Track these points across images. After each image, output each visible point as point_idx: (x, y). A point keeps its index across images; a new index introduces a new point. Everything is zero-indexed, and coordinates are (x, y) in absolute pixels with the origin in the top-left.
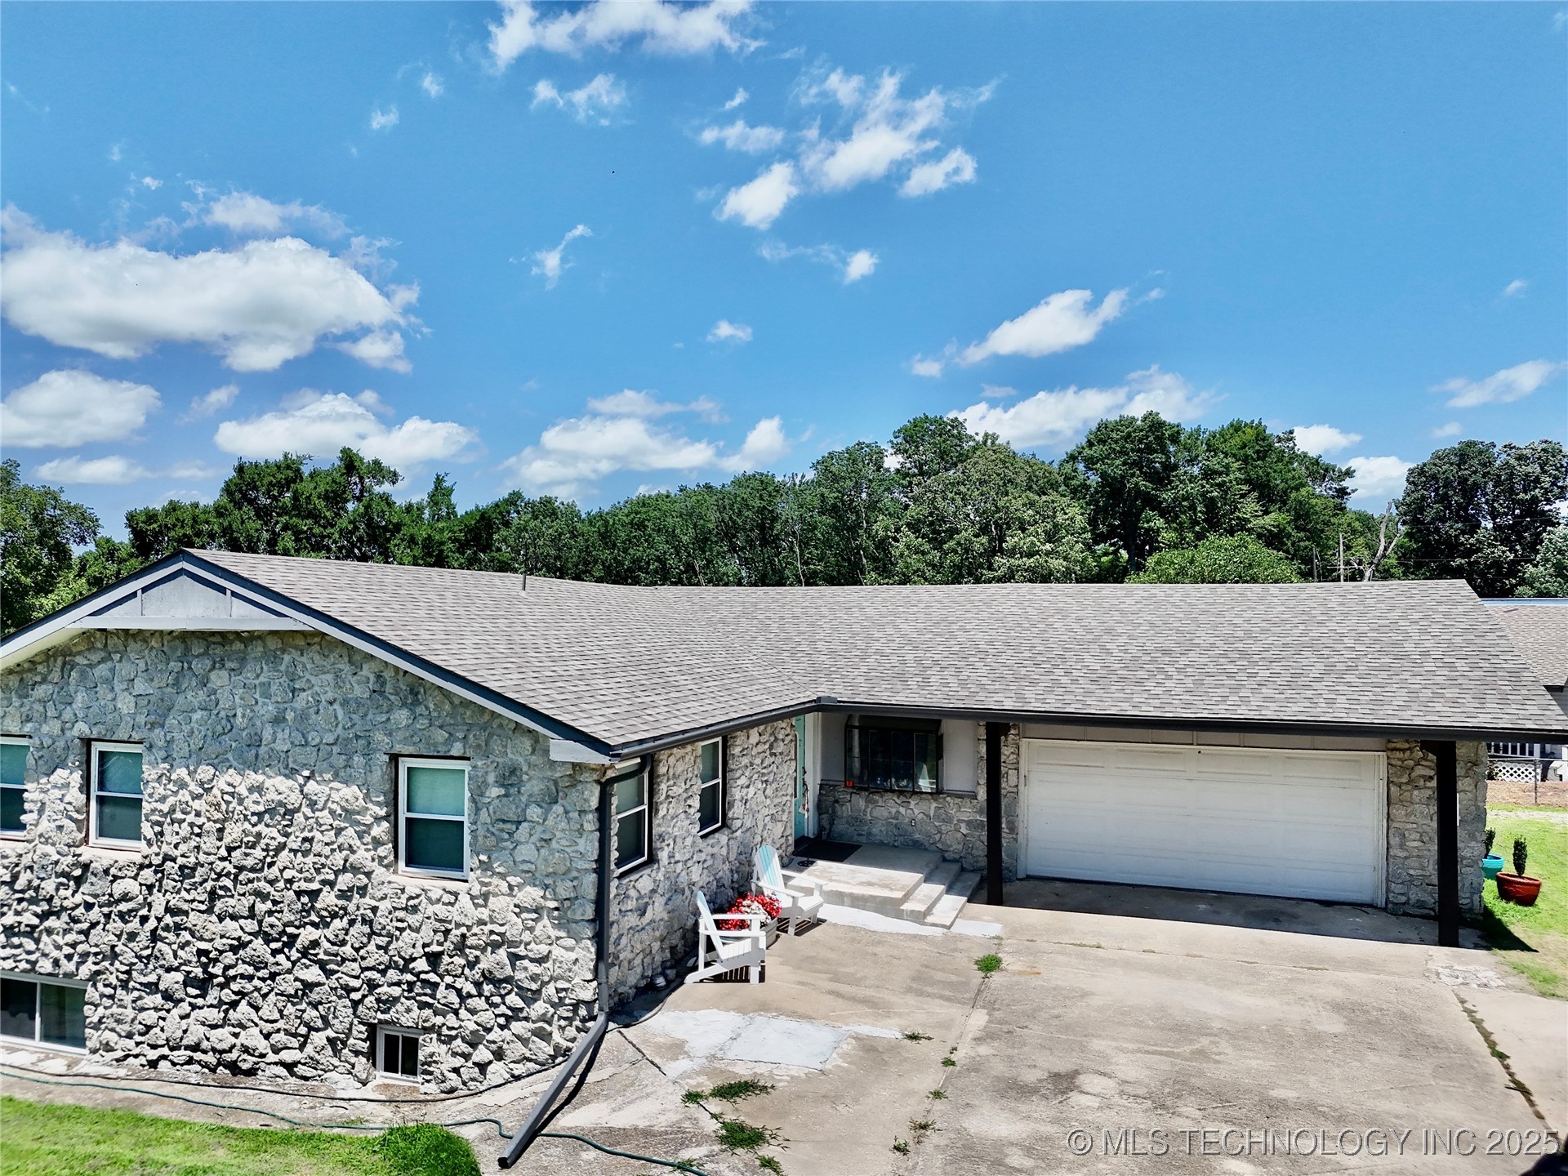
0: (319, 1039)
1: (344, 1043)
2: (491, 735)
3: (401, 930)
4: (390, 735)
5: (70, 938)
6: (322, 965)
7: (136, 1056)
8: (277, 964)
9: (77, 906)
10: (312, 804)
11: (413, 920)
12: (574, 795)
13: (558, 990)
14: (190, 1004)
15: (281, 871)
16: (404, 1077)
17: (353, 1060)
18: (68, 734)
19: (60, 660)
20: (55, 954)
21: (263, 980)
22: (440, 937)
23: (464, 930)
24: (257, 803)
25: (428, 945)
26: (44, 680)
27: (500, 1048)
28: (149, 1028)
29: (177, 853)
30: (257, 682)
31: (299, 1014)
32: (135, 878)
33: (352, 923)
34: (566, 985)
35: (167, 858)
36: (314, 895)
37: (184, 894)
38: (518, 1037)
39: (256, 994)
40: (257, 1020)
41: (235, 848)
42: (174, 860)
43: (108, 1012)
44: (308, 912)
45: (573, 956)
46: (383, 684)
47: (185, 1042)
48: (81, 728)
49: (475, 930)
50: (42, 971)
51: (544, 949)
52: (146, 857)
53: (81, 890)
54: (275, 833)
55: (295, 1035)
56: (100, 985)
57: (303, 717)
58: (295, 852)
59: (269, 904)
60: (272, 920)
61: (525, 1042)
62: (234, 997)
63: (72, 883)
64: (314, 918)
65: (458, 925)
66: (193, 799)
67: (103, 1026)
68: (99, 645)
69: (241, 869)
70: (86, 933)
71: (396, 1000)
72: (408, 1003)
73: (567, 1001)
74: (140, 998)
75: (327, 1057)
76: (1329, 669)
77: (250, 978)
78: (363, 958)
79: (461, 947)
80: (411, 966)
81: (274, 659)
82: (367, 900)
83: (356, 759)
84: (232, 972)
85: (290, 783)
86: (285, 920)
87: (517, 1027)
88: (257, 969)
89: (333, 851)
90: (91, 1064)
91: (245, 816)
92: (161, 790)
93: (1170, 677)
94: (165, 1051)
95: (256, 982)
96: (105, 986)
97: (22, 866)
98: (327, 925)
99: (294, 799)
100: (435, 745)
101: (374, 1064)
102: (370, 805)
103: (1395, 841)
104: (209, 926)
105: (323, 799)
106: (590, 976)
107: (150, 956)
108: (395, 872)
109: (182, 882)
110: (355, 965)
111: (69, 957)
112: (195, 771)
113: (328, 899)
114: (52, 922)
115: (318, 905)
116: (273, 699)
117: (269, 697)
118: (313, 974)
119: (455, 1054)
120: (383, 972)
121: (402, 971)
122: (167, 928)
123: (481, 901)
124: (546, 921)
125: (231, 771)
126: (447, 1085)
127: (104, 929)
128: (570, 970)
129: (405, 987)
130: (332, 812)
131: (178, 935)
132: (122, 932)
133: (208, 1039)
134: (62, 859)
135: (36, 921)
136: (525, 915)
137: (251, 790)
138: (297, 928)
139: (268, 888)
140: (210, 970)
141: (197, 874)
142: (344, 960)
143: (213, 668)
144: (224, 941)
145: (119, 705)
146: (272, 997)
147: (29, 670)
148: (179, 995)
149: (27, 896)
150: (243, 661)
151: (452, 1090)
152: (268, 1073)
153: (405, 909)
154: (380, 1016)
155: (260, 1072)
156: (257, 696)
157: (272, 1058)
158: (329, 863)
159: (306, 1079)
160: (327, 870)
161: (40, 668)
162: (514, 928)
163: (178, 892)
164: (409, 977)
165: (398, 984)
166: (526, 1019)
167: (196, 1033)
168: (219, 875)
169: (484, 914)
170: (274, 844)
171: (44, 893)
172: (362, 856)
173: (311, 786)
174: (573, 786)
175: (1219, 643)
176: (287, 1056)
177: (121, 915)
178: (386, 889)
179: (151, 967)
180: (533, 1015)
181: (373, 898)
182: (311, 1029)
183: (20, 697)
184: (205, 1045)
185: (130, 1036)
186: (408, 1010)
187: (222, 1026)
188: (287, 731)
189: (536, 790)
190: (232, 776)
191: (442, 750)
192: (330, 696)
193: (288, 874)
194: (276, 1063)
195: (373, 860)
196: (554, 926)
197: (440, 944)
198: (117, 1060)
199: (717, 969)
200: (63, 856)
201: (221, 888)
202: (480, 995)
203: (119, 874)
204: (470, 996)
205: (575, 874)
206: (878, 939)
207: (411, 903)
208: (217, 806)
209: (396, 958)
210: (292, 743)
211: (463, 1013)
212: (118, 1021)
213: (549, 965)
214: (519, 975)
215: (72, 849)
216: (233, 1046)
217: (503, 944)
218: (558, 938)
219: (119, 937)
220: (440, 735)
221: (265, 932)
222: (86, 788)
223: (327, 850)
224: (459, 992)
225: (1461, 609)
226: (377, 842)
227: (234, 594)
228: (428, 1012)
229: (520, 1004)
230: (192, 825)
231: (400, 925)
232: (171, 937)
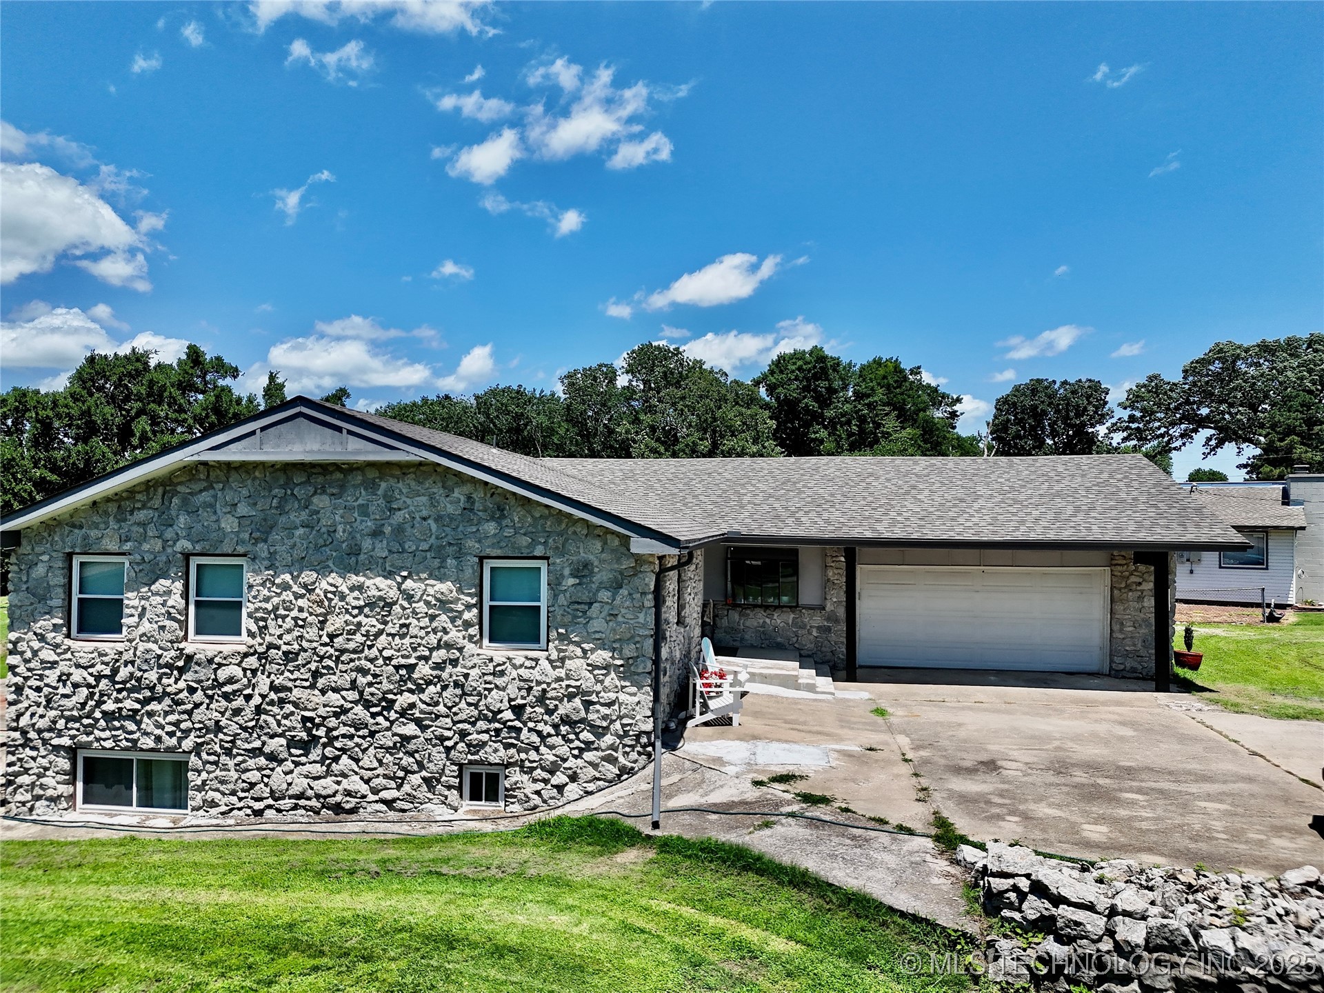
0: (415, 779)
1: (438, 781)
2: (567, 540)
3: (490, 690)
4: (479, 541)
5: (171, 718)
6: (418, 722)
7: (240, 809)
8: (377, 724)
9: (181, 691)
10: (409, 598)
11: (500, 681)
12: (636, 581)
13: (623, 726)
14: (293, 762)
15: (380, 652)
16: (487, 803)
17: (446, 793)
18: (169, 550)
19: (160, 490)
20: (158, 732)
21: (364, 737)
22: (524, 693)
23: (544, 686)
24: (358, 599)
25: (514, 700)
26: (144, 507)
27: (575, 773)
28: (252, 785)
29: (281, 642)
30: (356, 504)
31: (397, 761)
32: (239, 665)
33: (444, 688)
34: (630, 721)
35: (271, 646)
36: (411, 668)
37: (287, 674)
38: (590, 763)
39: (357, 749)
40: (357, 769)
41: (338, 636)
42: (278, 648)
43: (212, 776)
44: (405, 682)
45: (636, 699)
46: (473, 503)
47: (290, 792)
48: (184, 544)
49: (553, 685)
50: (144, 747)
51: (612, 696)
52: (251, 647)
53: (184, 677)
54: (374, 622)
55: (393, 778)
56: (204, 756)
57: (399, 530)
58: (393, 636)
59: (370, 678)
60: (372, 690)
61: (595, 766)
62: (337, 753)
63: (175, 672)
64: (410, 685)
65: (539, 683)
66: (296, 599)
67: (207, 788)
68: (202, 476)
69: (343, 651)
70: (190, 713)
71: (484, 744)
72: (496, 745)
73: (631, 733)
74: (244, 761)
75: (423, 793)
77: (351, 737)
78: (455, 714)
79: (542, 699)
80: (499, 717)
81: (371, 486)
82: (459, 669)
83: (449, 561)
84: (335, 733)
85: (389, 582)
86: (385, 689)
87: (588, 756)
88: (357, 730)
89: (427, 633)
90: (201, 818)
91: (347, 610)
92: (266, 592)
94: (270, 801)
95: (356, 739)
96: (208, 754)
97: (122, 661)
98: (423, 691)
99: (393, 594)
100: (519, 548)
101: (461, 796)
102: (462, 597)
103: (1116, 627)
104: (313, 698)
105: (419, 594)
106: (649, 713)
107: (256, 726)
108: (481, 647)
109: (286, 665)
110: (448, 720)
111: (171, 734)
112: (298, 576)
113: (424, 670)
114: (154, 706)
115: (415, 676)
116: (372, 517)
117: (367, 515)
118: (411, 729)
119: (535, 781)
120: (473, 724)
121: (490, 722)
122: (272, 703)
123: (558, 664)
124: (613, 675)
125: (333, 575)
126: (531, 804)
127: (207, 709)
128: (634, 710)
129: (493, 733)
130: (427, 603)
131: (282, 708)
132: (226, 709)
133: (312, 788)
134: (165, 653)
135: (138, 706)
136: (596, 672)
137: (352, 589)
138: (395, 694)
139: (369, 665)
140: (314, 732)
141: (300, 658)
142: (437, 717)
143: (315, 493)
144: (328, 709)
145: (223, 525)
146: (371, 751)
147: (128, 499)
148: (284, 755)
149: (128, 685)
150: (343, 487)
151: (535, 807)
152: (369, 810)
153: (494, 674)
154: (470, 757)
155: (361, 810)
156: (356, 515)
157: (371, 797)
158: (424, 642)
159: (404, 811)
160: (422, 648)
161: (138, 497)
162: (587, 682)
163: (282, 673)
164: (497, 725)
165: (487, 731)
166: (596, 749)
167: (300, 784)
168: (322, 658)
169: (561, 673)
170: (374, 630)
171: (147, 682)
172: (454, 635)
173: (409, 584)
174: (635, 575)
176: (385, 795)
177: (226, 696)
178: (475, 660)
179: (255, 735)
180: (603, 745)
181: (465, 667)
182: (408, 772)
183: (119, 521)
184: (310, 793)
185: (233, 793)
186: (496, 751)
187: (324, 777)
188: (385, 542)
189: (605, 578)
190: (334, 578)
191: (525, 552)
192: (425, 513)
193: (386, 653)
194: (376, 802)
195: (464, 638)
196: (620, 678)
197: (523, 698)
198: (222, 814)
199: (709, 717)
200: (166, 650)
201: (323, 667)
202: (557, 735)
203: (224, 662)
204: (549, 735)
205: (638, 639)
207: (499, 668)
208: (320, 603)
209: (485, 712)
210: (390, 551)
211: (543, 749)
212: (222, 782)
213: (616, 707)
214: (591, 717)
215: (176, 645)
216: (337, 792)
217: (578, 694)
218: (623, 687)
219: (223, 714)
220: (525, 541)
221: (367, 700)
222: (185, 595)
223: (422, 633)
224: (539, 733)
226: (467, 625)
227: (350, 432)
228: (512, 751)
229: (591, 738)
230: (295, 619)
231: (488, 686)
232: (275, 709)
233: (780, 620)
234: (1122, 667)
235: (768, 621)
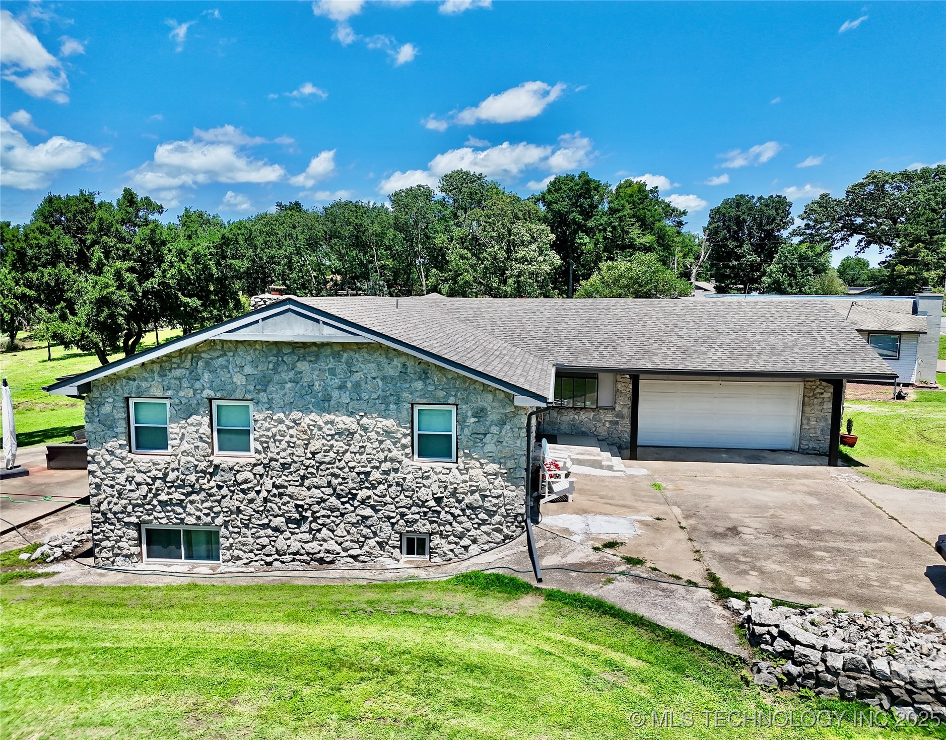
0: (372, 542)
1: (387, 544)
2: (469, 393)
3: (420, 488)
4: (411, 393)
5: (206, 505)
6: (373, 508)
7: (256, 561)
8: (346, 508)
9: (212, 488)
10: (365, 429)
11: (426, 482)
12: (516, 421)
13: (506, 510)
14: (290, 532)
15: (347, 463)
16: (418, 556)
17: (392, 551)
18: (198, 396)
19: (190, 356)
20: (198, 513)
21: (337, 517)
22: (442, 489)
23: (455, 485)
24: (331, 430)
25: (436, 494)
26: (179, 367)
27: (475, 538)
28: (264, 547)
29: (278, 457)
30: (327, 368)
31: (359, 532)
32: (250, 471)
33: (390, 486)
34: (511, 507)
35: (271, 460)
36: (367, 474)
37: (284, 477)
38: (485, 533)
39: (332, 524)
40: (333, 537)
41: (318, 453)
42: (277, 460)
43: (236, 541)
44: (364, 483)
45: (515, 494)
46: (407, 369)
47: (290, 551)
48: (208, 393)
49: (461, 485)
50: (189, 523)
51: (500, 492)
52: (258, 460)
53: (213, 479)
54: (342, 445)
55: (358, 542)
56: (230, 528)
57: (357, 385)
58: (355, 453)
59: (340, 480)
60: (342, 487)
61: (488, 534)
62: (320, 527)
63: (208, 476)
64: (367, 484)
65: (452, 484)
66: (288, 429)
67: (233, 548)
68: (218, 347)
69: (321, 463)
70: (219, 502)
71: (417, 521)
72: (424, 522)
73: (512, 514)
74: (258, 532)
75: (377, 551)
76: (786, 346)
77: (329, 517)
78: (397, 502)
79: (454, 494)
80: (426, 504)
81: (337, 356)
82: (399, 474)
83: (391, 406)
84: (318, 515)
85: (351, 419)
86: (351, 487)
87: (484, 528)
88: (332, 512)
89: (378, 452)
90: (231, 567)
91: (323, 437)
92: (267, 425)
93: (717, 351)
94: (276, 557)
95: (332, 518)
96: (233, 527)
97: (170, 468)
98: (376, 488)
99: (354, 427)
100: (438, 398)
101: (401, 552)
102: (400, 429)
104: (302, 492)
105: (372, 427)
106: (523, 503)
107: (264, 510)
108: (413, 460)
109: (282, 472)
110: (393, 506)
111: (207, 515)
112: (289, 415)
113: (376, 475)
114: (194, 497)
115: (370, 479)
116: (338, 377)
117: (335, 375)
118: (368, 512)
119: (449, 543)
120: (409, 508)
121: (420, 507)
122: (275, 495)
123: (464, 472)
124: (500, 479)
125: (313, 414)
126: (448, 557)
127: (231, 499)
128: (513, 500)
129: (422, 514)
130: (377, 433)
131: (281, 499)
132: (244, 499)
133: (304, 549)
134: (200, 464)
135: (183, 497)
136: (489, 477)
137: (326, 423)
138: (357, 490)
139: (339, 472)
140: (304, 514)
141: (292, 467)
142: (386, 504)
143: (299, 360)
144: (312, 499)
145: (235, 380)
146: (342, 525)
147: (166, 361)
148: (285, 528)
149: (176, 484)
150: (317, 356)
151: (450, 559)
152: (342, 561)
153: (422, 478)
154: (407, 529)
155: (337, 562)
156: (327, 375)
157: (343, 554)
158: (376, 457)
159: (365, 562)
160: (374, 461)
161: (174, 360)
162: (484, 483)
163: (280, 477)
164: (425, 510)
165: (418, 513)
166: (489, 524)
167: (296, 546)
168: (307, 467)
169: (466, 477)
170: (342, 450)
171: (189, 482)
172: (396, 453)
173: (365, 421)
174: (514, 416)
175: (731, 332)
176: (351, 552)
177: (243, 491)
178: (410, 469)
179: (264, 515)
180: (494, 522)
181: (403, 473)
182: (366, 538)
183: (161, 376)
184: (302, 551)
185: (251, 551)
186: (424, 525)
187: (311, 542)
188: (348, 393)
189: (495, 419)
190: (313, 416)
191: (442, 401)
192: (374, 375)
193: (351, 464)
194: (347, 556)
195: (402, 455)
196: (504, 481)
197: (442, 493)
198: (245, 564)
199: (554, 497)
200: (200, 462)
201: (308, 473)
202: (464, 515)
203: (241, 469)
204: (459, 516)
205: (516, 457)
206: (602, 479)
207: (425, 475)
208: (305, 432)
209: (417, 501)
210: (351, 399)
211: (454, 524)
212: (243, 545)
213: (502, 499)
214: (486, 504)
215: (207, 458)
216: (320, 551)
217: (477, 491)
218: (506, 486)
219: (241, 502)
220: (442, 394)
221: (338, 494)
222: (211, 426)
223: (375, 452)
224: (452, 514)
225: (830, 315)
226: (404, 447)
227: (324, 323)
228: (435, 525)
229: (486, 517)
230: (288, 442)
231: (418, 485)
232: (277, 499)
233: (584, 417)
234: (807, 447)
235: (576, 417)
